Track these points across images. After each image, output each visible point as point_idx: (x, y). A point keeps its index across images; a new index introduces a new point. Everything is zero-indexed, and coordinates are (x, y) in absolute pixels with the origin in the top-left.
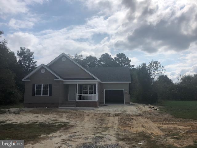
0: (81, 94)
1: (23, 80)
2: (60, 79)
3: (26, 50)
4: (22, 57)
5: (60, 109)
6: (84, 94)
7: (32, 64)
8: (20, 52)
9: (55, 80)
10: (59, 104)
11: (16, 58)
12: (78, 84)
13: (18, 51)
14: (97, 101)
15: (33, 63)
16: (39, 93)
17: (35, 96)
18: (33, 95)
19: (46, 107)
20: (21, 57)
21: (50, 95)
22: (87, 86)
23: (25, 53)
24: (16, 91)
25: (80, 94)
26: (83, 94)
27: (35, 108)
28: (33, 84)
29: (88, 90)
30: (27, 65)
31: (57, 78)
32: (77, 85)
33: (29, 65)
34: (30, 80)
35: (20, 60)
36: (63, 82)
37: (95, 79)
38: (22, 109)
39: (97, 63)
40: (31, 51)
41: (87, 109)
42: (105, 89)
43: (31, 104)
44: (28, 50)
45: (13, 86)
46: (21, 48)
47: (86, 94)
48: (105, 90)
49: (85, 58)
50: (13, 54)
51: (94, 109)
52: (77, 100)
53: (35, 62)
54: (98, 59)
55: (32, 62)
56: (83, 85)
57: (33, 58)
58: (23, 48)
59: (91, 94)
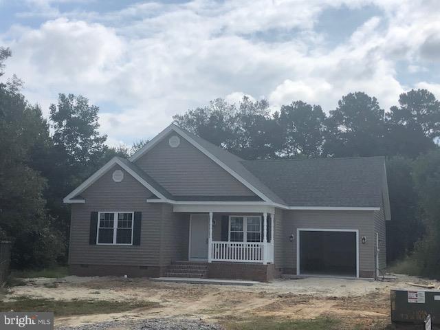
0: (225, 243)
1: (67, 200)
2: (163, 199)
3: (74, 103)
4: (64, 123)
5: (162, 281)
6: (233, 243)
7: (95, 144)
8: (57, 110)
9: (148, 201)
10: (159, 268)
11: (44, 126)
12: (214, 213)
13: (52, 108)
14: (265, 264)
15: (97, 140)
16: (107, 237)
17: (97, 244)
18: (93, 241)
19: (126, 276)
20: (60, 125)
21: (136, 241)
22: (242, 219)
23: (74, 113)
24: (46, 229)
25: (222, 243)
26: (229, 243)
27: (97, 278)
28: (92, 212)
29: (245, 232)
30: (78, 149)
31: (154, 197)
32: (211, 215)
33: (85, 150)
34: (83, 201)
35: (57, 134)
36: (172, 206)
37: (261, 200)
38: (66, 278)
39: (323, 128)
40: (90, 104)
41: (232, 284)
42: (298, 230)
43: (87, 266)
44: (82, 102)
45: (38, 216)
46: (62, 97)
47: (239, 243)
48: (300, 232)
49: (279, 110)
50: (38, 112)
51: (252, 285)
52: (210, 260)
53: (104, 139)
54: (328, 115)
55: (92, 137)
56: (230, 217)
57: (97, 125)
58: (67, 96)
59: (253, 243)
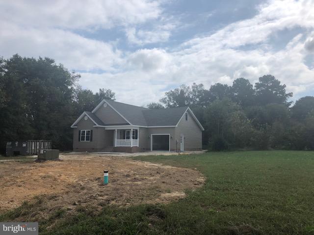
1: (72, 127)
9: (94, 126)
14: (131, 147)
16: (83, 138)
17: (81, 141)
19: (87, 152)
21: (91, 140)
22: (129, 131)
28: (79, 131)
32: (116, 130)
34: (76, 127)
36: (104, 128)
37: (130, 125)
42: (152, 135)
43: (78, 149)
46: (100, 90)
52: (116, 146)
56: (126, 131)
